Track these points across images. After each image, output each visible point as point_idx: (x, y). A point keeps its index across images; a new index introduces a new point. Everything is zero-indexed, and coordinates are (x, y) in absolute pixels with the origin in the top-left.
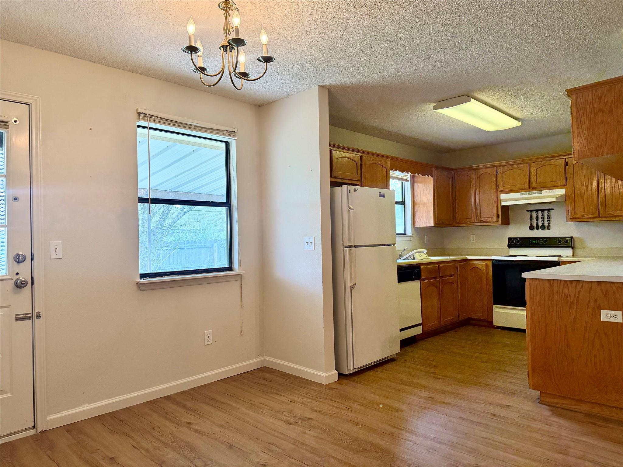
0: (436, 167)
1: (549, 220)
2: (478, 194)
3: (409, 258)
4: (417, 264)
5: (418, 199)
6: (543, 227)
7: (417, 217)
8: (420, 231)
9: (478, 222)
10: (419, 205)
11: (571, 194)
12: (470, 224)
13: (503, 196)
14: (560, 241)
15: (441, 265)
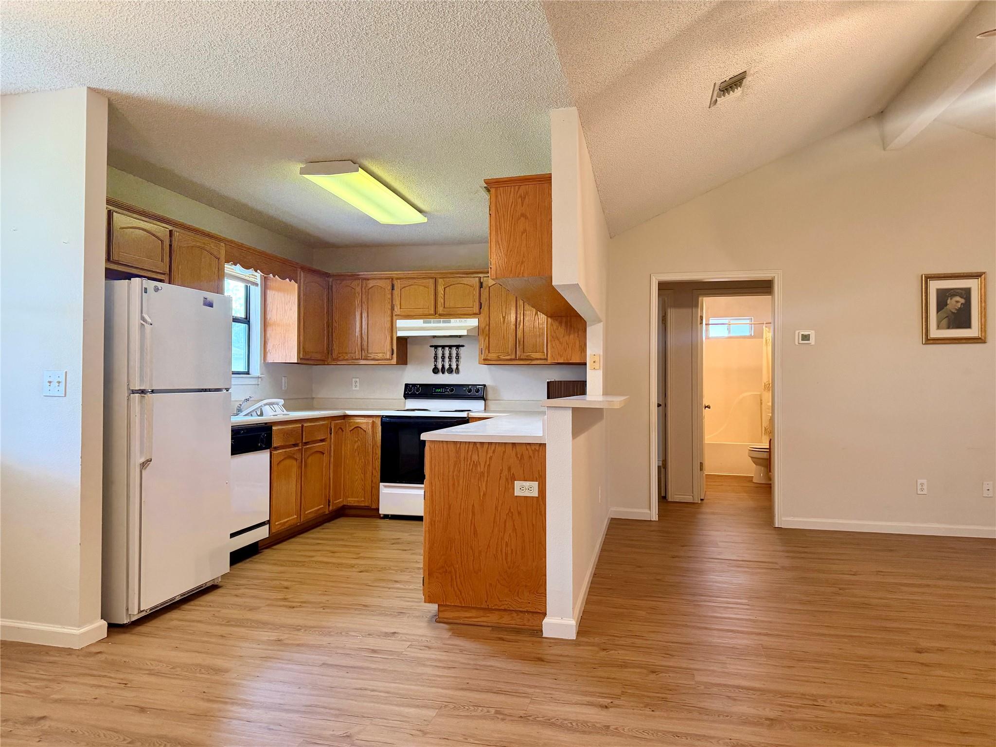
0: (303, 268)
1: (458, 361)
2: (366, 316)
3: (254, 414)
4: (266, 423)
5: (272, 316)
6: (450, 371)
7: (270, 346)
8: (274, 369)
9: (364, 359)
10: (274, 327)
11: (485, 327)
12: (353, 361)
13: (400, 323)
14: (470, 391)
15: (305, 425)
